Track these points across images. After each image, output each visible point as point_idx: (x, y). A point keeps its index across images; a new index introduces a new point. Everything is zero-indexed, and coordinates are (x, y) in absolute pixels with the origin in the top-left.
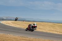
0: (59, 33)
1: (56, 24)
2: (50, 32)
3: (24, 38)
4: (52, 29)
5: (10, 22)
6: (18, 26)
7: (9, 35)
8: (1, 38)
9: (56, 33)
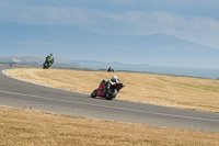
0: (175, 105)
1: (167, 78)
2: (151, 102)
3: (73, 121)
4: (157, 94)
5: (30, 71)
6: (55, 85)
7: (27, 110)
8: (5, 119)
9: (168, 105)
